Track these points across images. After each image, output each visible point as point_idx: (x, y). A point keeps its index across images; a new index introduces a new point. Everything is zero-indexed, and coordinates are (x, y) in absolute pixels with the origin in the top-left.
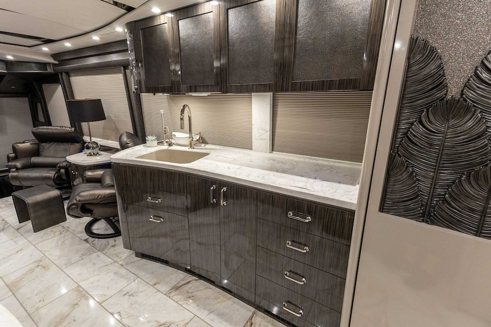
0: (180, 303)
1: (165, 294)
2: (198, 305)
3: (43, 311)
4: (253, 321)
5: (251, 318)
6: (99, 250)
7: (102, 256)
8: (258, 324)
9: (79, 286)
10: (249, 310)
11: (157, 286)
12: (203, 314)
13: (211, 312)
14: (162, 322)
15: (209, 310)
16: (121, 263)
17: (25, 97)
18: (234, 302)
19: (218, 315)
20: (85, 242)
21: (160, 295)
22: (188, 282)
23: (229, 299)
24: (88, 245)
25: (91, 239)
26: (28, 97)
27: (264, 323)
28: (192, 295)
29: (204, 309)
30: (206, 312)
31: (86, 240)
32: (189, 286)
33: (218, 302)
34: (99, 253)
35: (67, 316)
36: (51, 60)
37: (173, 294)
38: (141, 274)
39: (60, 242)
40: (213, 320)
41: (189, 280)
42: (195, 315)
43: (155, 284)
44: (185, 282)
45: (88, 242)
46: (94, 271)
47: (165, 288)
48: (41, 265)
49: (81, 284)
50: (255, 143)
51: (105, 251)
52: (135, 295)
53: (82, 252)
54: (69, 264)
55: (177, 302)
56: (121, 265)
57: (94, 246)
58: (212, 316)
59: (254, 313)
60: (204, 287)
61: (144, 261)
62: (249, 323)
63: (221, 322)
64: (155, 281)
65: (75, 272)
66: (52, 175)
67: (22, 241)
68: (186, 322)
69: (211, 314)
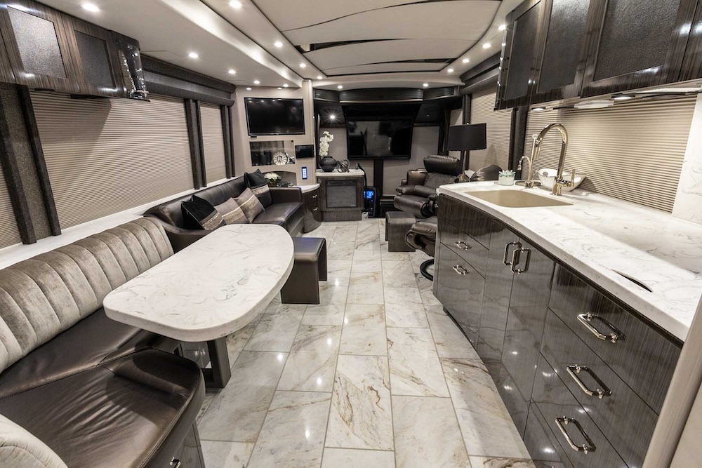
0: (446, 376)
1: (440, 358)
2: (462, 393)
3: (354, 307)
5: (515, 461)
6: (418, 287)
7: (417, 294)
9: (384, 305)
11: (439, 347)
12: (460, 405)
13: (470, 409)
14: (416, 376)
15: (469, 407)
16: (426, 307)
17: (437, 126)
19: (475, 419)
20: (414, 275)
21: (435, 355)
22: (473, 366)
23: (506, 419)
24: (414, 279)
25: (420, 275)
26: (440, 126)
28: (466, 379)
29: (465, 401)
30: (465, 405)
31: (416, 274)
32: (471, 369)
33: (488, 410)
34: (417, 290)
35: (363, 319)
36: (459, 83)
37: (447, 363)
38: (435, 327)
39: (398, 267)
40: (464, 418)
41: (475, 365)
42: (450, 397)
43: (438, 344)
44: (469, 363)
45: (416, 277)
46: (401, 301)
47: (444, 353)
48: (375, 277)
49: (386, 305)
51: (422, 291)
52: (415, 339)
53: (406, 282)
54: (391, 286)
55: (444, 373)
56: (425, 309)
57: (418, 281)
58: (468, 414)
59: (526, 460)
60: (487, 384)
61: (448, 318)
63: (471, 428)
64: (441, 341)
65: (391, 294)
66: (422, 204)
67: (378, 255)
68: (437, 394)
69: (469, 412)
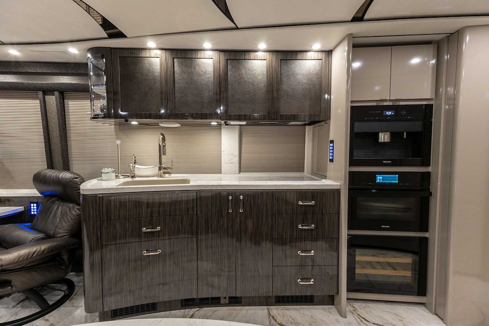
4: (272, 315)
5: (269, 314)
8: (277, 315)
10: (264, 309)
18: (247, 310)
27: (280, 312)
50: (224, 167)
59: (268, 309)
62: (271, 318)
